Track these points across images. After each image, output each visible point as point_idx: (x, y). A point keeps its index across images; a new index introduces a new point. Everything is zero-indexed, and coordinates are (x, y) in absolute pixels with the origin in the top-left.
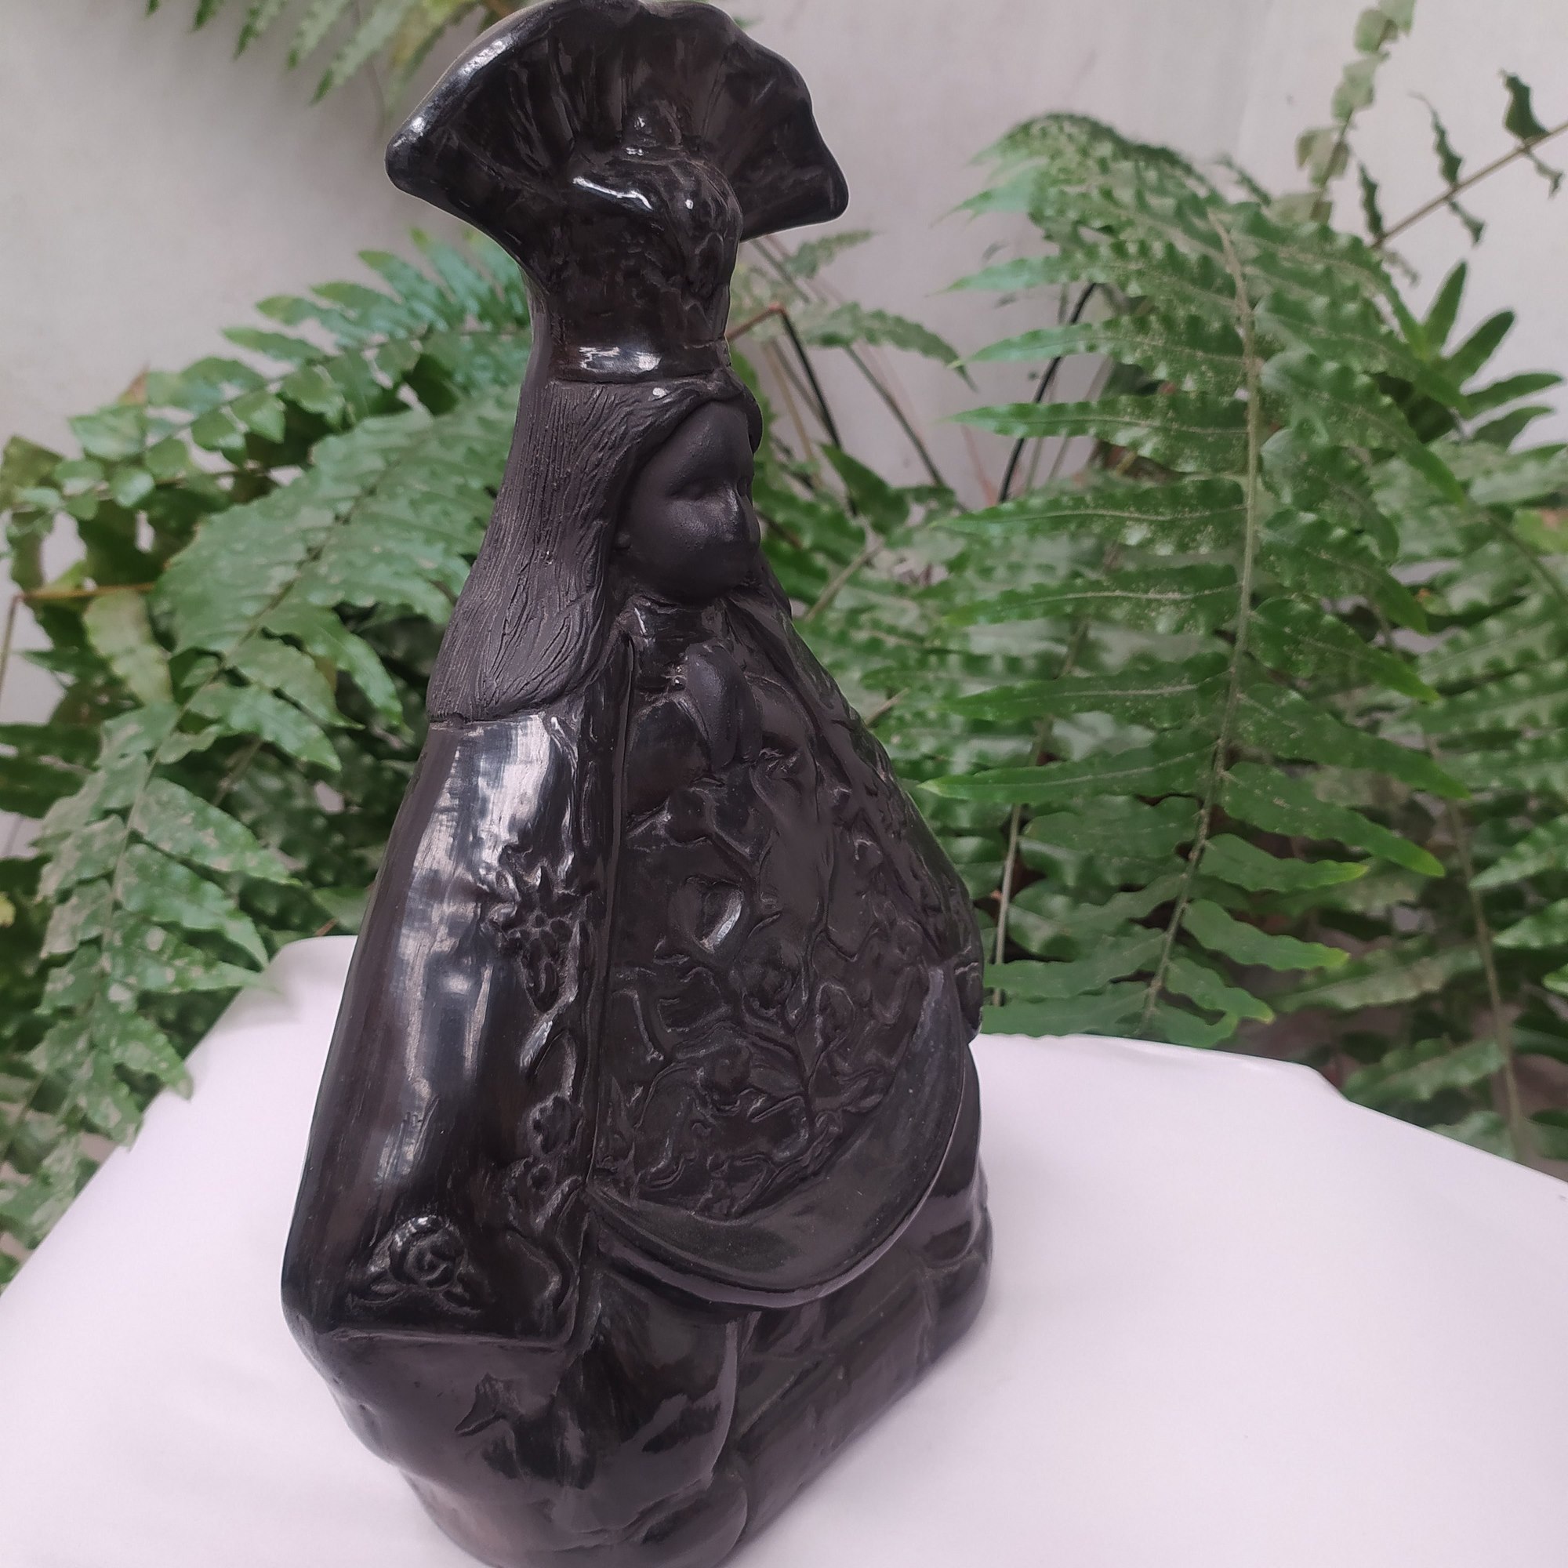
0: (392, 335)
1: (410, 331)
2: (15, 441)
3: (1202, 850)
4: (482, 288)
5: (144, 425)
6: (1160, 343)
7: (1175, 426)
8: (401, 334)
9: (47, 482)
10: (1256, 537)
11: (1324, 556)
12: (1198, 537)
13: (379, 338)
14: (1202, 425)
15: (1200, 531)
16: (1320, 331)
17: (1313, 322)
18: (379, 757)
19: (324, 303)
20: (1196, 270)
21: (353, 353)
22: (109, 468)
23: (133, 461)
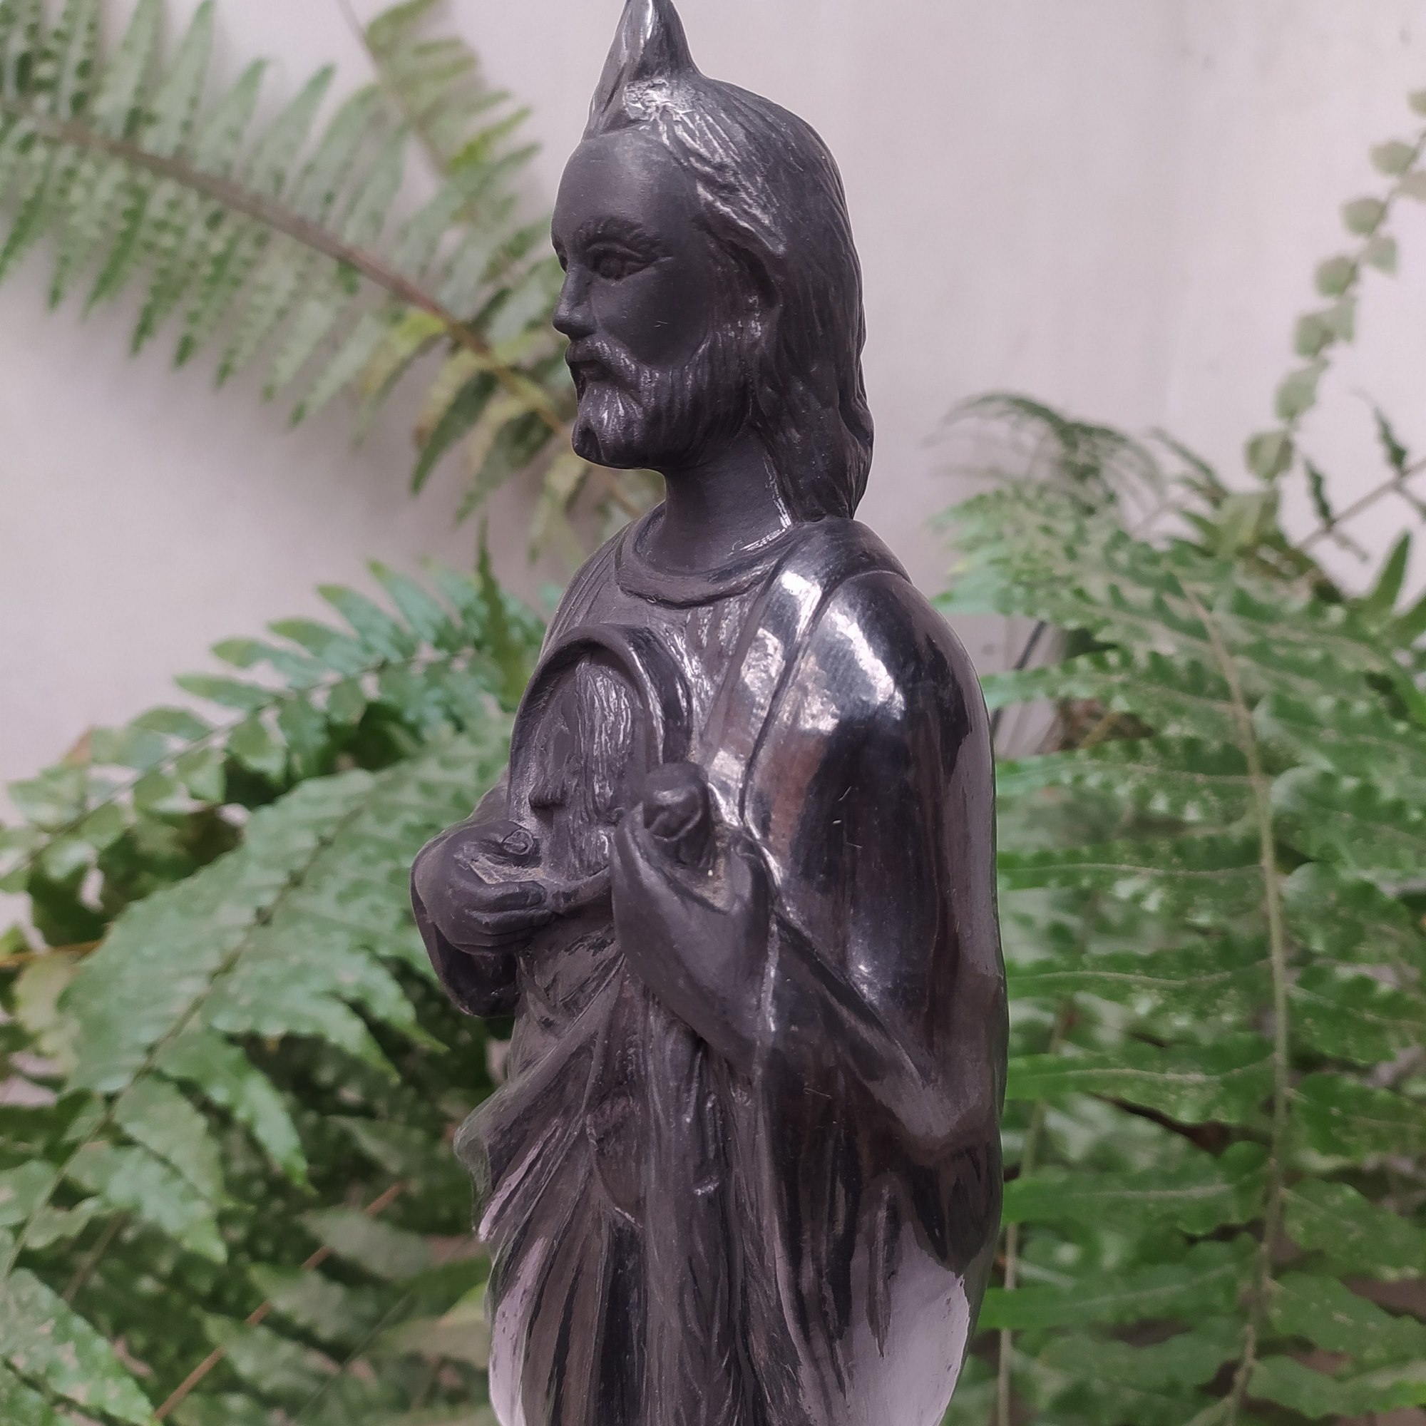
0: (345, 675)
1: (362, 669)
3: (1250, 1372)
4: (439, 618)
5: (85, 788)
6: (1154, 769)
7: (1181, 872)
8: (353, 670)
10: (1289, 999)
11: (1370, 1016)
12: (1219, 1002)
13: (331, 677)
14: (1213, 867)
15: (1219, 996)
16: (1330, 735)
17: (1320, 725)
18: (323, 1112)
20: (1185, 676)
21: (303, 695)
23: (72, 830)
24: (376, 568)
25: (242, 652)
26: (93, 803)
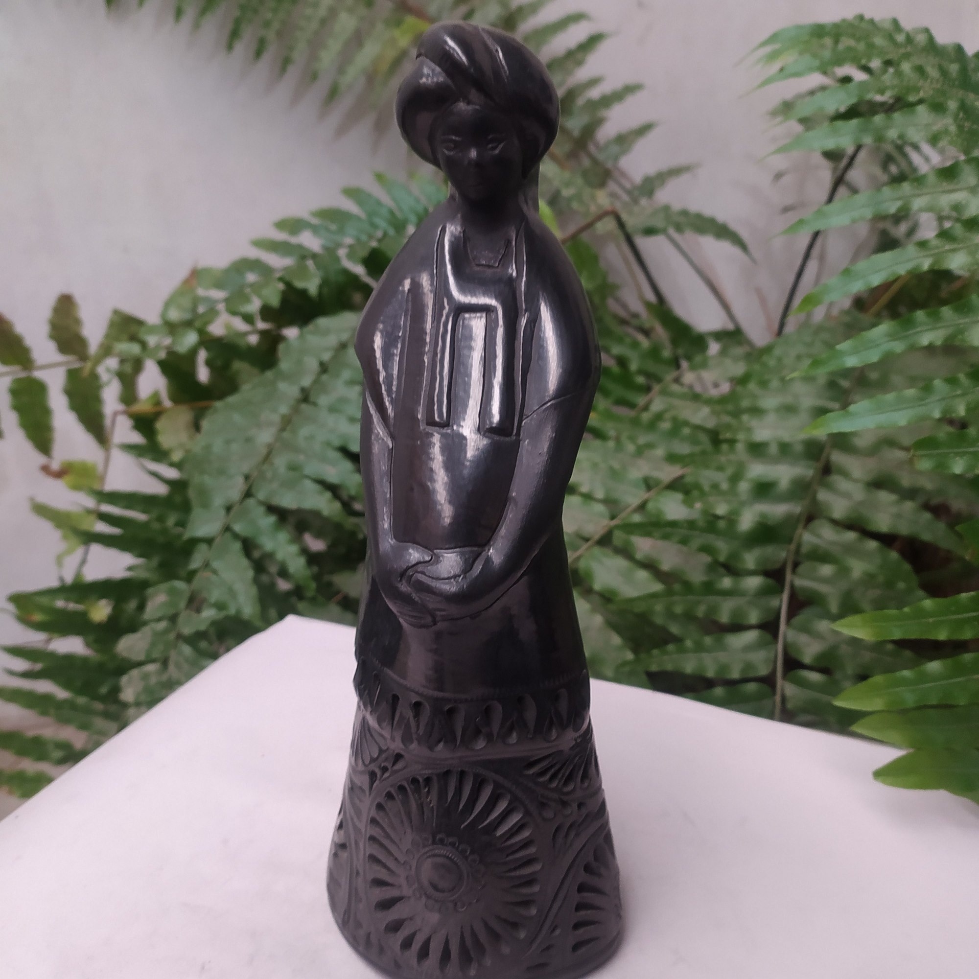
0: (358, 240)
1: (371, 237)
2: (116, 312)
4: (420, 208)
5: (196, 301)
8: (364, 238)
9: (133, 338)
13: (348, 241)
19: (315, 221)
21: (331, 251)
22: (171, 328)
23: (188, 324)
24: (379, 177)
25: (293, 225)
26: (201, 310)
